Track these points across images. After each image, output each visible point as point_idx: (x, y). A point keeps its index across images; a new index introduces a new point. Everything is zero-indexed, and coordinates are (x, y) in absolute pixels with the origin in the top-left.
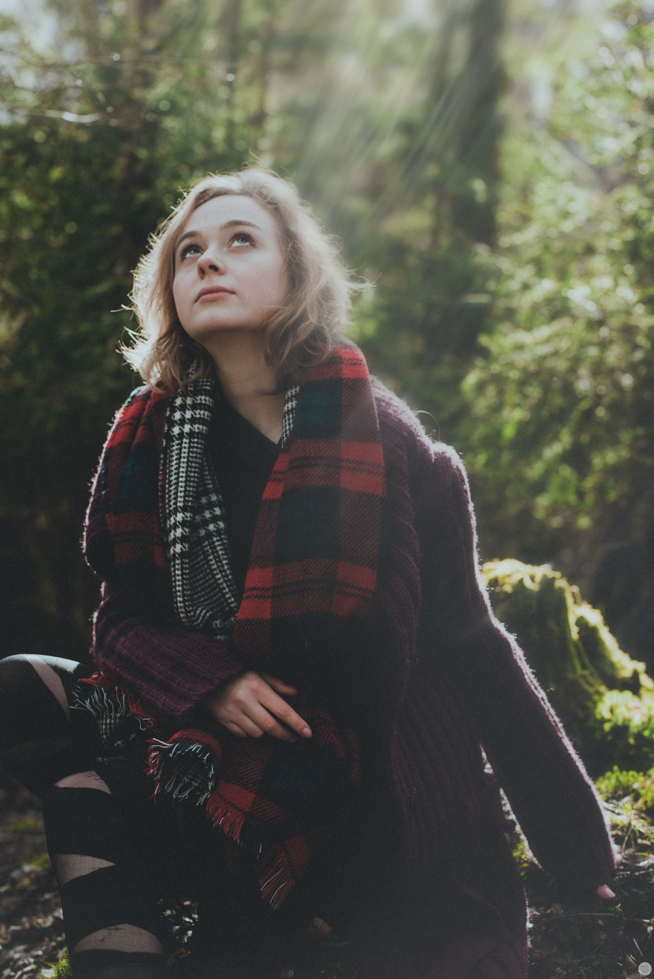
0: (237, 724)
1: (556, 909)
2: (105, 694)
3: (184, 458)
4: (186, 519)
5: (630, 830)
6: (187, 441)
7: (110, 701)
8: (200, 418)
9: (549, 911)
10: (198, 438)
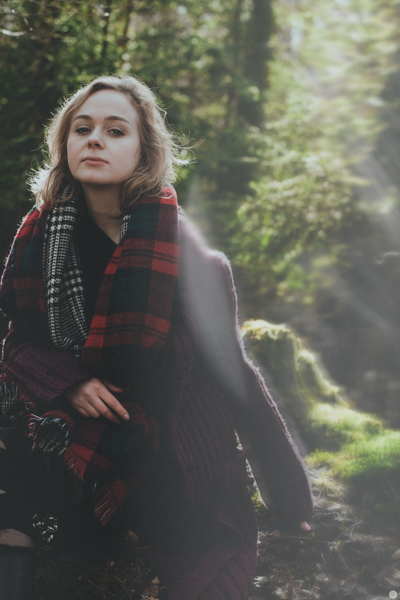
0: (84, 409)
1: (276, 533)
2: (6, 386)
3: (57, 245)
4: (56, 282)
5: (323, 487)
6: (59, 235)
7: (8, 390)
8: (67, 221)
9: (271, 534)
10: (66, 233)
